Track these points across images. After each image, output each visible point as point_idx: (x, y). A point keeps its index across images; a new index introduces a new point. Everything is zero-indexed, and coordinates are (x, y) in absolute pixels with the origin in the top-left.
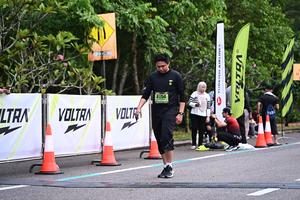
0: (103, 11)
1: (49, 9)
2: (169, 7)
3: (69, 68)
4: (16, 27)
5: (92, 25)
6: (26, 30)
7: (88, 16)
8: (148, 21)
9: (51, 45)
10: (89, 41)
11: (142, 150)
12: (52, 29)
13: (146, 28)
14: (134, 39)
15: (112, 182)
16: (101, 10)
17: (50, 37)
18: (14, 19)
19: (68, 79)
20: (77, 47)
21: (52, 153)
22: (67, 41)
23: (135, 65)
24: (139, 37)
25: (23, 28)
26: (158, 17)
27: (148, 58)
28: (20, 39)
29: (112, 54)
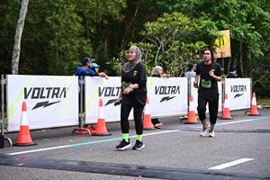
0: (223, 29)
1: (191, 28)
2: (262, 25)
4: (172, 39)
5: (216, 37)
6: (178, 41)
7: (213, 32)
8: (249, 34)
9: (192, 49)
10: (214, 47)
11: (246, 110)
12: (192, 40)
13: (248, 39)
14: (241, 45)
15: (229, 129)
16: (221, 28)
17: (192, 45)
18: (171, 35)
22: (202, 47)
23: (241, 61)
24: (243, 44)
25: (176, 40)
26: (255, 32)
27: (249, 56)
28: (174, 46)
29: (228, 54)
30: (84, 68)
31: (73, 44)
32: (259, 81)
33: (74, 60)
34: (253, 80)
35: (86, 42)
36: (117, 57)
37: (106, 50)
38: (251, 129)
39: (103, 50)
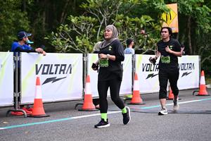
3: (148, 38)
4: (116, 13)
5: (163, 11)
6: (122, 15)
7: (160, 6)
8: (198, 8)
9: (137, 24)
10: (161, 22)
11: (194, 90)
12: (138, 14)
13: (197, 13)
14: (189, 20)
16: (169, 2)
17: (137, 19)
18: (114, 8)
19: (147, 45)
20: (153, 25)
21: (138, 91)
22: (147, 21)
23: (189, 37)
24: (192, 19)
25: (119, 13)
26: (205, 6)
27: (198, 32)
28: (118, 21)
29: (175, 29)
30: (20, 44)
31: (7, 17)
32: (208, 58)
33: (9, 34)
34: (202, 58)
35: (22, 15)
36: (55, 32)
37: (44, 23)
38: (199, 110)
39: (41, 24)
